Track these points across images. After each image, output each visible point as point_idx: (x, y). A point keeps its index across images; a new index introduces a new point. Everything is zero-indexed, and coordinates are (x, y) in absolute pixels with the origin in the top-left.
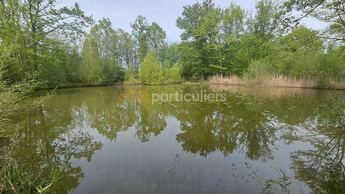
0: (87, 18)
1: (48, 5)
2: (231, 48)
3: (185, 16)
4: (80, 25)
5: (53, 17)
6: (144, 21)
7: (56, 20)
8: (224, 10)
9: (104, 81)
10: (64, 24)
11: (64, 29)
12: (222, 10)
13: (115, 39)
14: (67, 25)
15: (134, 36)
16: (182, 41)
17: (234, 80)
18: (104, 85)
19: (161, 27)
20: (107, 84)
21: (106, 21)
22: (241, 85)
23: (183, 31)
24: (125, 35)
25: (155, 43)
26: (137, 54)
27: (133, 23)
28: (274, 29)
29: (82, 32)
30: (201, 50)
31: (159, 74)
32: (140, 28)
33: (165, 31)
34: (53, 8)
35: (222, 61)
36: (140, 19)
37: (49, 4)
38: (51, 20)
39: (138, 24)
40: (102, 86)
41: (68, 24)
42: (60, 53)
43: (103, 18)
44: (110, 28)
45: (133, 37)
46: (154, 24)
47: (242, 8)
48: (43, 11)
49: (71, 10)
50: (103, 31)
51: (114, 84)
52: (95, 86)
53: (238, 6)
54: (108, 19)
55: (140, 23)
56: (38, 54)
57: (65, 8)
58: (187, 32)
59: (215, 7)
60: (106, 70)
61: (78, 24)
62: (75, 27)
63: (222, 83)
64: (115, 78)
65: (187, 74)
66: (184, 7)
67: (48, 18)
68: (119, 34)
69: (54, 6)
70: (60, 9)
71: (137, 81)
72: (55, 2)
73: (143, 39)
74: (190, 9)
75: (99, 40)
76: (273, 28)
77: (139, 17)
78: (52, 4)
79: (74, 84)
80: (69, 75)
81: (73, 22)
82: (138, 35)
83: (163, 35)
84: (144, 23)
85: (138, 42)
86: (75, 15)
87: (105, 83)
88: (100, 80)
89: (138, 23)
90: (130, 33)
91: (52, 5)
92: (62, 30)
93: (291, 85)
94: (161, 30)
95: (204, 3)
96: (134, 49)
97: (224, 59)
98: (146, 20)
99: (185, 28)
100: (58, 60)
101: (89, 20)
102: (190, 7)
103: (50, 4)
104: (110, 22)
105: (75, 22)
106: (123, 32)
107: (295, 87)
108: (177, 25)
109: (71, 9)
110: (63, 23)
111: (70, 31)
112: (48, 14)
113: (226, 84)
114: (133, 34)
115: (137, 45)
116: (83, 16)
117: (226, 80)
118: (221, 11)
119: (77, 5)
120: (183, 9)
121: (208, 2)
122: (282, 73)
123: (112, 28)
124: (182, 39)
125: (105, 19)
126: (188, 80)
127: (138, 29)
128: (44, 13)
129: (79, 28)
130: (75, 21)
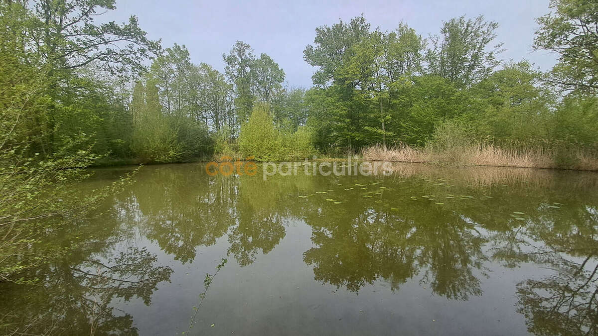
0: (152, 43)
1: (81, 17)
2: (403, 98)
3: (319, 44)
4: (138, 55)
5: (88, 39)
6: (247, 52)
7: (94, 45)
8: (386, 35)
9: (178, 156)
10: (109, 52)
11: (108, 61)
12: (383, 35)
13: (195, 80)
14: (114, 54)
15: (229, 76)
16: (315, 85)
17: (406, 154)
18: (178, 162)
19: (275, 62)
20: (183, 159)
21: (180, 49)
22: (420, 163)
23: (317, 68)
24: (213, 74)
25: (266, 89)
26: (232, 108)
27: (228, 54)
28: (473, 68)
29: (141, 68)
30: (349, 103)
31: (276, 142)
32: (239, 64)
33: (282, 70)
34: (89, 22)
35: (385, 121)
36: (241, 48)
37: (83, 15)
38: (85, 44)
39: (237, 56)
40: (172, 163)
41: (114, 52)
42: (100, 104)
43: (175, 44)
44: (186, 62)
45: (226, 79)
46: (263, 56)
47: (417, 33)
48: (69, 28)
49: (122, 28)
50: (174, 67)
51: (195, 161)
52: (161, 163)
53: (410, 29)
54: (184, 46)
55: (240, 55)
56: (58, 104)
57: (112, 24)
58: (323, 71)
59: (371, 30)
60: (182, 135)
61: (135, 54)
62: (127, 57)
63: (387, 159)
64: (196, 149)
65: (322, 144)
66: (317, 29)
67: (78, 40)
68: (202, 73)
69: (91, 19)
70: (102, 25)
71: (235, 156)
72: (93, 13)
73: (244, 82)
74: (328, 32)
75: (166, 82)
76: (471, 67)
77: (239, 44)
78: (87, 16)
79: (122, 160)
80: (112, 144)
81: (126, 49)
82: (236, 74)
83: (279, 75)
84: (247, 54)
85: (235, 87)
86: (128, 38)
87: (178, 159)
88: (172, 153)
89: (236, 54)
90: (222, 72)
91: (87, 19)
92: (105, 62)
93: (509, 164)
94: (275, 67)
95: (352, 23)
96: (228, 99)
97: (389, 117)
98: (252, 50)
99: (320, 64)
100: (96, 117)
101: (154, 47)
102: (328, 29)
103: (85, 17)
104: (187, 52)
105: (129, 49)
106: (209, 70)
107: (516, 167)
108: (305, 59)
109: (122, 26)
110: (107, 51)
111: (120, 65)
112: (79, 33)
113: (394, 161)
114: (228, 73)
115: (233, 92)
116: (143, 40)
117: (393, 153)
118: (382, 37)
119: (133, 20)
120: (316, 32)
121: (359, 22)
122: (492, 142)
123: (191, 62)
124: (316, 82)
125: (179, 47)
126: (325, 154)
127: (236, 64)
128: (72, 32)
129: (136, 61)
130: (130, 47)
